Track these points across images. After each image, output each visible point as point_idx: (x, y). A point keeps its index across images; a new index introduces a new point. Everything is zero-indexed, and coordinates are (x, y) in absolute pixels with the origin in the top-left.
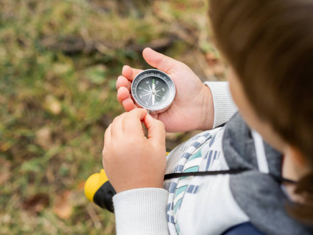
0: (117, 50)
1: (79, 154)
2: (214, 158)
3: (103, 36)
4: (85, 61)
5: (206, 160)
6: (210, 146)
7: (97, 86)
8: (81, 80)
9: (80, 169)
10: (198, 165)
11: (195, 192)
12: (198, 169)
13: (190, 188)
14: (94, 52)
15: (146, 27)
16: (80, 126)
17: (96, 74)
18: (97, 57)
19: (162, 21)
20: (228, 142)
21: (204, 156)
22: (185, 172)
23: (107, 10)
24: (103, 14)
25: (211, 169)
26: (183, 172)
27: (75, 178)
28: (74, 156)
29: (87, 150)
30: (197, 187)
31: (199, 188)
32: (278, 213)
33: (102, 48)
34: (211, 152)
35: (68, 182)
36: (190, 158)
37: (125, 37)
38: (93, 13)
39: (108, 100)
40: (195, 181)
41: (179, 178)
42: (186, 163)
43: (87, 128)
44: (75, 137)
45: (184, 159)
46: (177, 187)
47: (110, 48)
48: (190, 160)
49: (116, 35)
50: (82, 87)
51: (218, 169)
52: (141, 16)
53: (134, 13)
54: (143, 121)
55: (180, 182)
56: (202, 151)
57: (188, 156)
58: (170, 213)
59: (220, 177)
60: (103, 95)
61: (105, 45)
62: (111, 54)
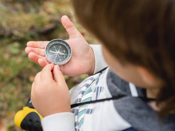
0: (25, 33)
1: (8, 96)
2: (100, 91)
3: (15, 25)
4: (6, 41)
5: (95, 93)
6: (97, 84)
7: (15, 55)
8: (5, 52)
9: (9, 105)
10: (91, 96)
11: (91, 113)
12: (91, 99)
13: (87, 111)
14: (11, 35)
15: (40, 18)
16: (7, 79)
17: (14, 48)
18: (14, 38)
19: (49, 14)
20: (110, 80)
21: (93, 90)
22: (82, 102)
23: (17, 10)
24: (14, 13)
25: (99, 98)
26: (81, 102)
27: (7, 110)
28: (5, 97)
29: (12, 93)
30: (92, 110)
31: (93, 110)
32: (149, 120)
33: (16, 33)
34: (98, 88)
35: (3, 113)
36: (84, 94)
37: (29, 25)
38: (8, 12)
39: (22, 62)
40: (90, 106)
41: (79, 106)
42: (82, 97)
43: (11, 80)
44: (4, 86)
45: (81, 95)
46: (79, 112)
47: (20, 32)
48: (85, 95)
49: (23, 24)
50: (6, 56)
51: (105, 98)
52: (37, 12)
53: (33, 10)
54: (52, 71)
55: (81, 109)
56: (92, 88)
57: (83, 93)
58: (77, 127)
59: (106, 102)
60: (19, 60)
61: (18, 31)
62: (21, 35)
